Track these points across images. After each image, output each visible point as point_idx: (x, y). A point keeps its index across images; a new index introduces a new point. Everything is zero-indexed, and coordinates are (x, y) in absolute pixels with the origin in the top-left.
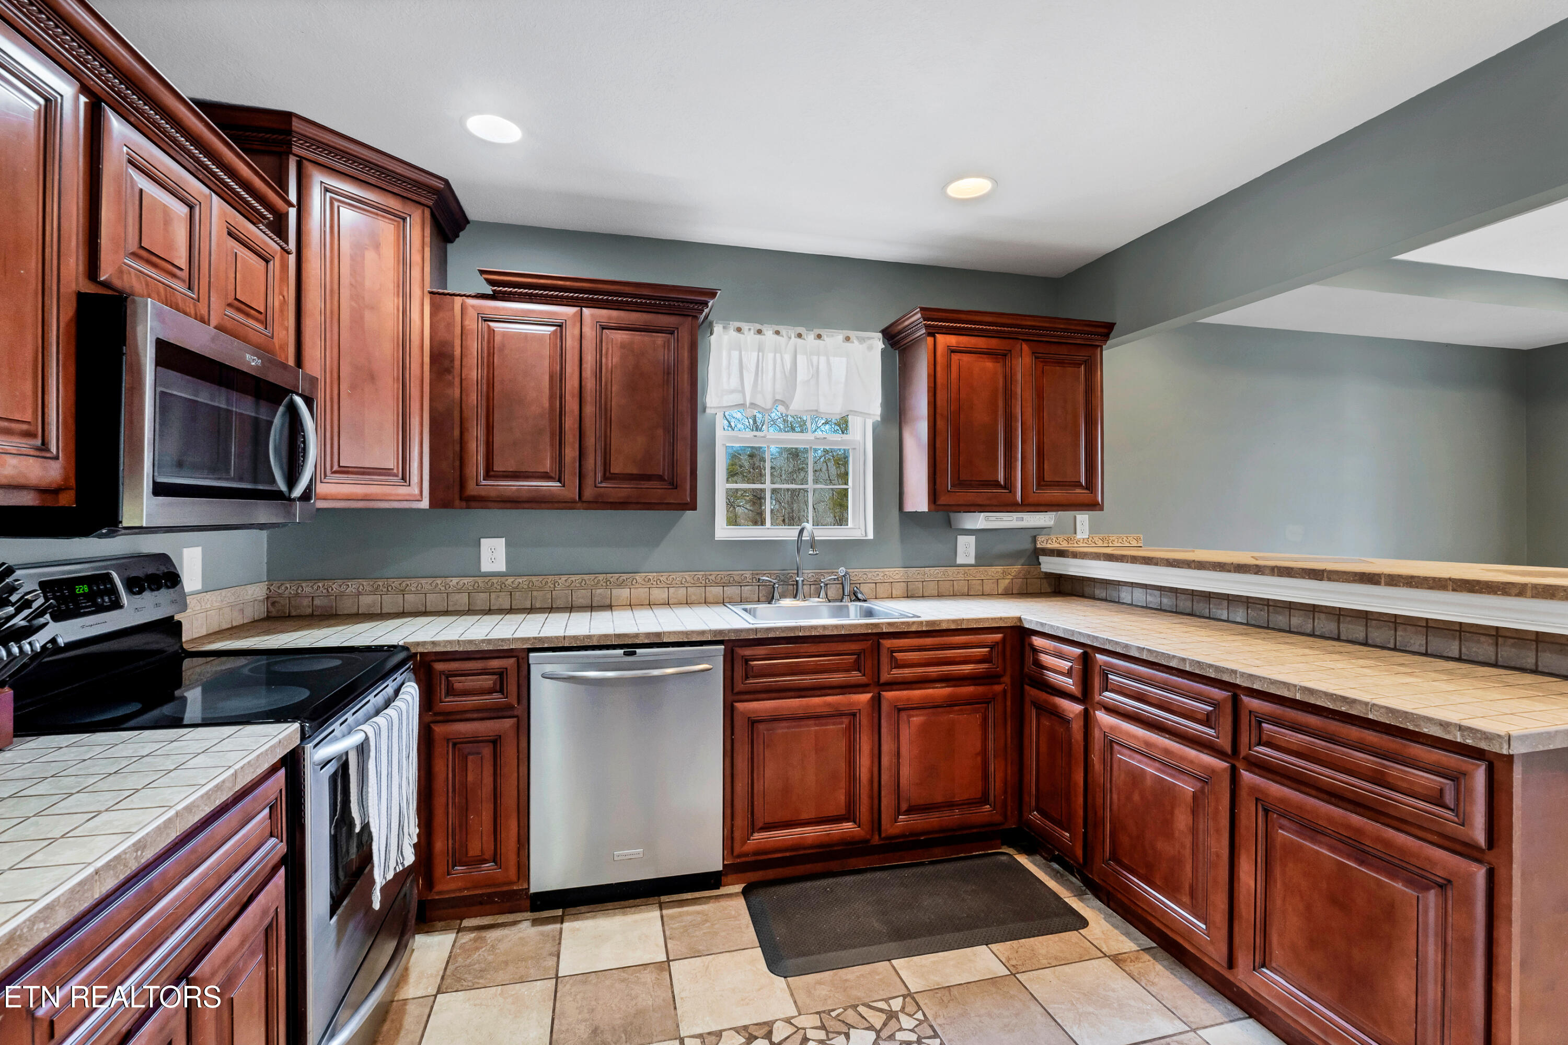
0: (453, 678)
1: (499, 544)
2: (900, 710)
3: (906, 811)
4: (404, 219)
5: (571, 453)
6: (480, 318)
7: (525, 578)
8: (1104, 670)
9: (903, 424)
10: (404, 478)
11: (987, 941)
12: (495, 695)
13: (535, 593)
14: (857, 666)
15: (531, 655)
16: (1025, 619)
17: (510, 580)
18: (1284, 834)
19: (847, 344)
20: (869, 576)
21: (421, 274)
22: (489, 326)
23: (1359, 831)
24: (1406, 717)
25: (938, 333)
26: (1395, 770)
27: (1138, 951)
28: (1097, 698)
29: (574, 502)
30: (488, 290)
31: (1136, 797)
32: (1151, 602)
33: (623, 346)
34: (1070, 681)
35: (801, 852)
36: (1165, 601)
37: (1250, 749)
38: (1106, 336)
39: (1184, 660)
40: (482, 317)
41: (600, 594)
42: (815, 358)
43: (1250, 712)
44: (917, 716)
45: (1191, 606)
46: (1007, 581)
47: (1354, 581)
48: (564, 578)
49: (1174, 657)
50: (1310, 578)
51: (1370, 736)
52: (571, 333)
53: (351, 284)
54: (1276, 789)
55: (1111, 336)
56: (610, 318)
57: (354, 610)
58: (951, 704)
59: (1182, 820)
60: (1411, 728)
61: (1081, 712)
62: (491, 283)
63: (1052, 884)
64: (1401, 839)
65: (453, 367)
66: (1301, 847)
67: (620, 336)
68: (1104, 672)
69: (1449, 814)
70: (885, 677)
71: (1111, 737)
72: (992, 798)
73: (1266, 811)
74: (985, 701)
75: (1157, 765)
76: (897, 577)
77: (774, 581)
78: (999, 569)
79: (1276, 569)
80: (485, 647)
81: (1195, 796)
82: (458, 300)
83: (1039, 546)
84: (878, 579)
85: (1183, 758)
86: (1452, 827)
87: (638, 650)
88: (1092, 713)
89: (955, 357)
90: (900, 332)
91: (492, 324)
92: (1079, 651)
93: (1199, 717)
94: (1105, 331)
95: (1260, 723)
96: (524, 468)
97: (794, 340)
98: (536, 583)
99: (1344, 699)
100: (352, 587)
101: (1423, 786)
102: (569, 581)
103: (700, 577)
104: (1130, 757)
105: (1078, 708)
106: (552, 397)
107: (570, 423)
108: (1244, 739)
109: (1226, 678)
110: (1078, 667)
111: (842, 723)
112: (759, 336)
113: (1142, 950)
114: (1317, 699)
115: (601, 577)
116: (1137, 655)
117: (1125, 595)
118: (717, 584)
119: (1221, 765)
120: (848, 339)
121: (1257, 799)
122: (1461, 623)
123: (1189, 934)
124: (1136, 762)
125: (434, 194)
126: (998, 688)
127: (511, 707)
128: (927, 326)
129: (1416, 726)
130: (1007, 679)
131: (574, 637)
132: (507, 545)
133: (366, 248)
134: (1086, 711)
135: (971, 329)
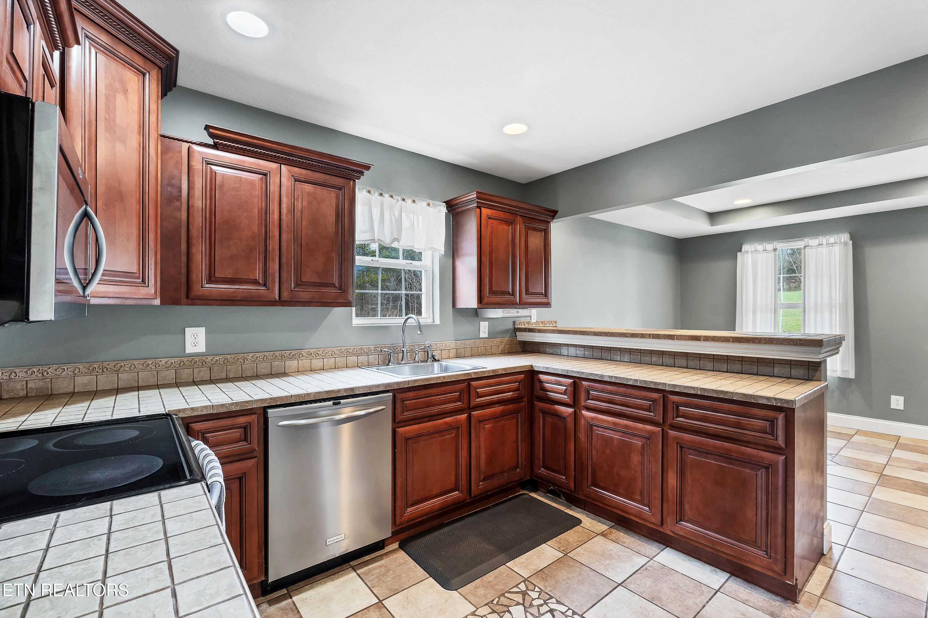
0: (209, 435)
1: (201, 331)
2: (480, 422)
3: (483, 479)
4: (144, 75)
5: (274, 266)
6: (204, 161)
7: (222, 357)
8: (587, 389)
9: (456, 257)
10: (143, 280)
11: (545, 541)
12: (241, 443)
13: (229, 367)
14: (459, 399)
15: (270, 411)
16: (535, 366)
17: (210, 358)
18: (691, 457)
19: (429, 208)
20: (438, 346)
21: (157, 120)
22: (211, 169)
23: (729, 450)
24: (751, 397)
25: (482, 207)
26: (745, 420)
27: (609, 528)
28: (583, 404)
29: (276, 301)
30: (211, 141)
31: (608, 451)
32: (579, 354)
33: (309, 194)
34: (566, 397)
35: (431, 515)
36: (587, 353)
37: (673, 420)
38: (553, 217)
39: (636, 380)
40: (206, 161)
41: (277, 365)
42: (412, 216)
43: (673, 402)
44: (488, 424)
45: (601, 355)
46: (502, 346)
47: (689, 340)
48: (251, 355)
49: (631, 379)
50: (668, 339)
51: (733, 407)
52: (274, 181)
53: (106, 119)
54: (687, 436)
55: (555, 217)
56: (300, 174)
57: (71, 389)
58: (503, 415)
59: (635, 459)
60: (753, 401)
61: (573, 412)
62: (212, 136)
63: (554, 505)
64: (748, 450)
65: (181, 196)
66: (701, 461)
67: (308, 187)
68: (587, 390)
69: (770, 437)
70: (473, 404)
71: (592, 423)
72: (520, 464)
73: (681, 448)
74: (516, 412)
75: (620, 434)
76: (452, 346)
77: (390, 351)
78: (499, 340)
79: (651, 335)
80: (234, 408)
81: (643, 446)
82: (185, 146)
83: (516, 327)
84: (442, 348)
85: (635, 429)
86: (772, 442)
87: (342, 401)
88: (578, 412)
89: (491, 221)
90: (456, 204)
91: (214, 167)
92: (571, 381)
93: (645, 407)
94: (553, 214)
95: (677, 407)
96: (239, 276)
97: (401, 202)
98: (230, 360)
99: (722, 392)
100: (68, 370)
101: (759, 426)
102: (255, 357)
103: (344, 350)
104: (603, 432)
105: (571, 410)
106: (260, 225)
107: (273, 244)
108: (670, 415)
109: (660, 387)
110: (571, 389)
111: (452, 433)
112: (381, 197)
113: (610, 527)
114: (708, 393)
115: (277, 353)
116: (608, 380)
117: (564, 351)
118: (354, 355)
119: (658, 429)
120: (429, 205)
121: (677, 443)
122: (727, 356)
123: (639, 515)
124: (608, 433)
125: (167, 60)
126: (523, 404)
127: (253, 450)
128: (478, 202)
129: (756, 400)
130: (525, 399)
131: (298, 395)
132: (207, 333)
133: (118, 92)
134: (575, 411)
135: (498, 206)
